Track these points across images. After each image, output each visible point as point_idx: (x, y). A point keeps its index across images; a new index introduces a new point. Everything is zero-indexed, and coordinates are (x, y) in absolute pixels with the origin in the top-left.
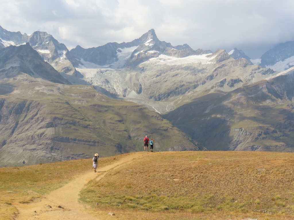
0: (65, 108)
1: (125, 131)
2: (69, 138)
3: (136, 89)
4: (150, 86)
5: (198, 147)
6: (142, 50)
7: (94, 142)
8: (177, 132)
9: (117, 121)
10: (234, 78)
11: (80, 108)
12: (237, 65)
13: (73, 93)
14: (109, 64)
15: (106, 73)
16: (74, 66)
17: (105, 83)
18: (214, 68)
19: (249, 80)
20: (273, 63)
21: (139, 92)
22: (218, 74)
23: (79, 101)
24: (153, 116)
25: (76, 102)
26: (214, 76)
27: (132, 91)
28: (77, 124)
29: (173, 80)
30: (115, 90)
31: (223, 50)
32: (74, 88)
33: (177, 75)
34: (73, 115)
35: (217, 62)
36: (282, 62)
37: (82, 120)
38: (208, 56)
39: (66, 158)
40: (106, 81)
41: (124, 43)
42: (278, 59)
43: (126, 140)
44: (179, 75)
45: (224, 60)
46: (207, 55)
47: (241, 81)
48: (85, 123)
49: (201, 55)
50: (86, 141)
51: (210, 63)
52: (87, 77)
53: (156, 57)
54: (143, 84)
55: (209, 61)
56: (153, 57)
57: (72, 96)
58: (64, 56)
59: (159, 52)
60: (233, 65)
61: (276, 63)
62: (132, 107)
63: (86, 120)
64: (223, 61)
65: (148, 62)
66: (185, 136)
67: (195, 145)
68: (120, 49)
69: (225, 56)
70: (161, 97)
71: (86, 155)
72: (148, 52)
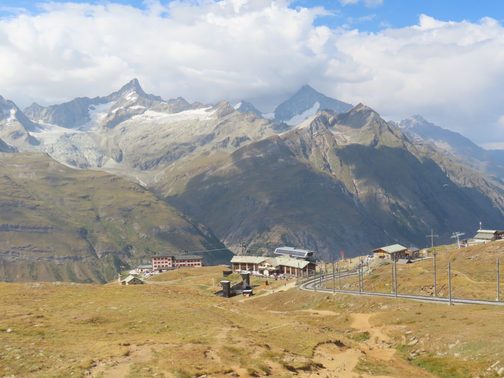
0: (3, 184)
1: (92, 210)
2: (7, 225)
3: (115, 157)
4: (134, 151)
5: (193, 225)
6: (123, 105)
7: (46, 228)
8: (163, 207)
9: (80, 197)
10: (241, 135)
11: (25, 183)
12: (243, 120)
13: (17, 164)
14: (79, 125)
15: (73, 137)
16: (26, 130)
17: (71, 150)
18: (215, 124)
19: (259, 137)
20: (289, 117)
21: (119, 159)
22: (221, 133)
23: (25, 173)
24: (131, 188)
25: (21, 176)
26: (216, 135)
27: (109, 159)
28: (21, 205)
29: (164, 143)
30: (86, 158)
31: (225, 102)
32: (19, 156)
33: (168, 136)
34: (13, 193)
35: (219, 117)
36: (299, 116)
37: (28, 199)
38: (207, 111)
39: (3, 253)
40: (73, 148)
41: (98, 98)
42: (295, 112)
43: (93, 222)
44: (171, 136)
45: (228, 114)
46: (206, 109)
47: (248, 139)
48: (33, 203)
49: (199, 109)
50: (34, 228)
51: (210, 119)
52: (45, 144)
53: (141, 114)
54: (125, 149)
55: (209, 117)
56: (137, 114)
57: (15, 168)
58: (13, 117)
59: (144, 108)
60: (239, 120)
61: (292, 117)
62: (101, 177)
63: (34, 199)
64: (226, 115)
65: (131, 121)
66: (174, 212)
67: (189, 222)
68: (93, 105)
69: (228, 109)
70: (148, 164)
71: (34, 247)
72: (130, 108)
